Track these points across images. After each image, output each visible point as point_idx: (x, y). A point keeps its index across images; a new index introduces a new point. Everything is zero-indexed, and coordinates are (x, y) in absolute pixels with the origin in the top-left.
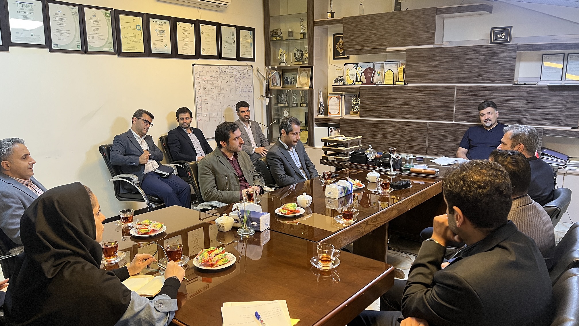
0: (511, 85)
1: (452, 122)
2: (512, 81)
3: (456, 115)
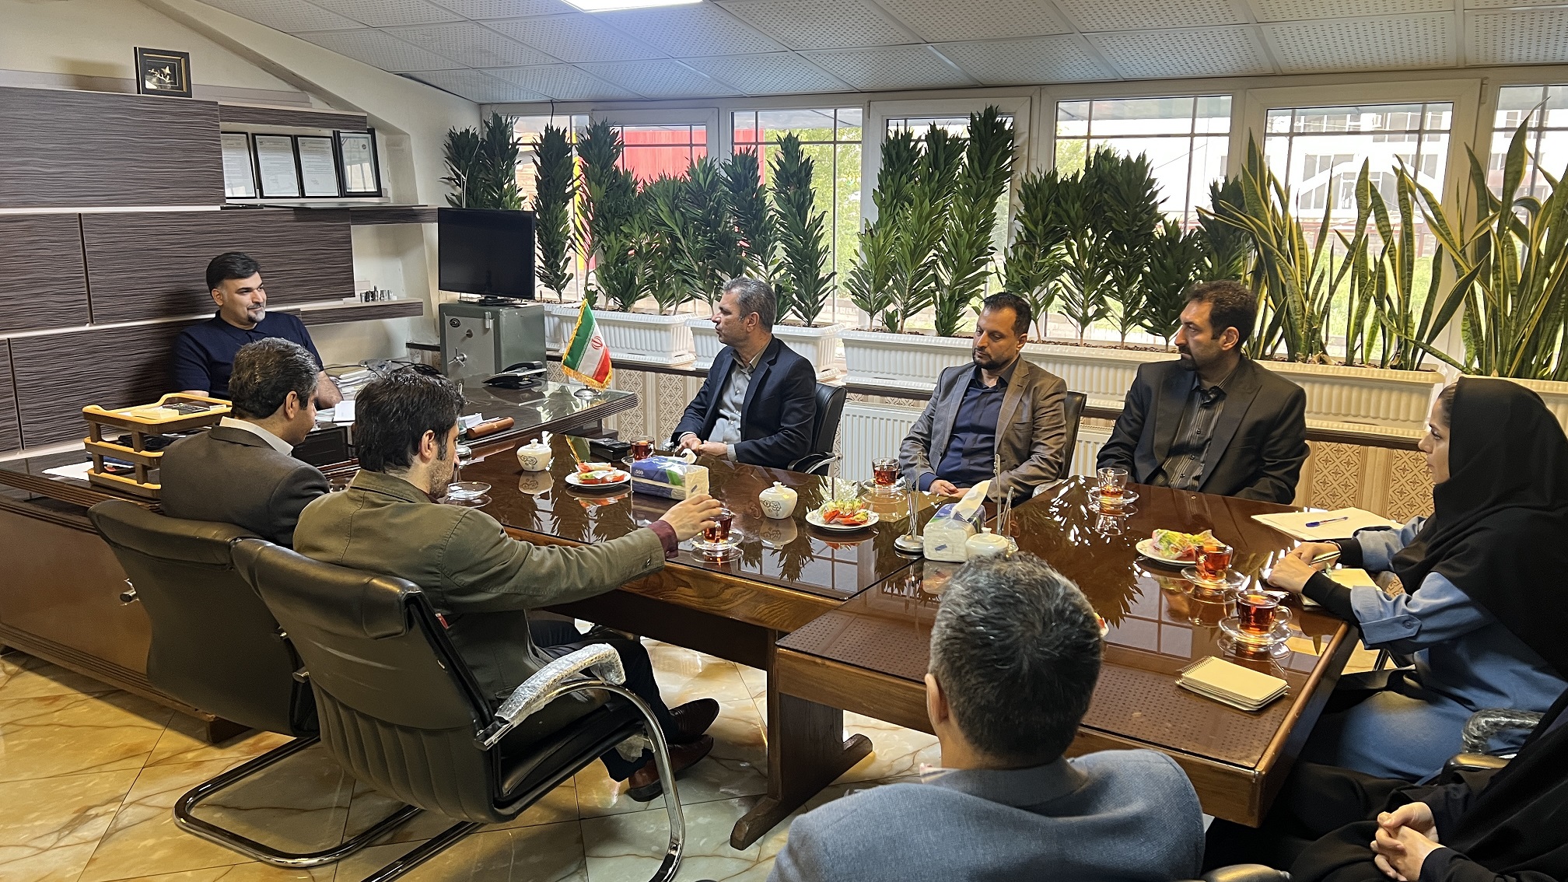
0: (217, 208)
1: (87, 327)
2: (222, 198)
3: (95, 303)
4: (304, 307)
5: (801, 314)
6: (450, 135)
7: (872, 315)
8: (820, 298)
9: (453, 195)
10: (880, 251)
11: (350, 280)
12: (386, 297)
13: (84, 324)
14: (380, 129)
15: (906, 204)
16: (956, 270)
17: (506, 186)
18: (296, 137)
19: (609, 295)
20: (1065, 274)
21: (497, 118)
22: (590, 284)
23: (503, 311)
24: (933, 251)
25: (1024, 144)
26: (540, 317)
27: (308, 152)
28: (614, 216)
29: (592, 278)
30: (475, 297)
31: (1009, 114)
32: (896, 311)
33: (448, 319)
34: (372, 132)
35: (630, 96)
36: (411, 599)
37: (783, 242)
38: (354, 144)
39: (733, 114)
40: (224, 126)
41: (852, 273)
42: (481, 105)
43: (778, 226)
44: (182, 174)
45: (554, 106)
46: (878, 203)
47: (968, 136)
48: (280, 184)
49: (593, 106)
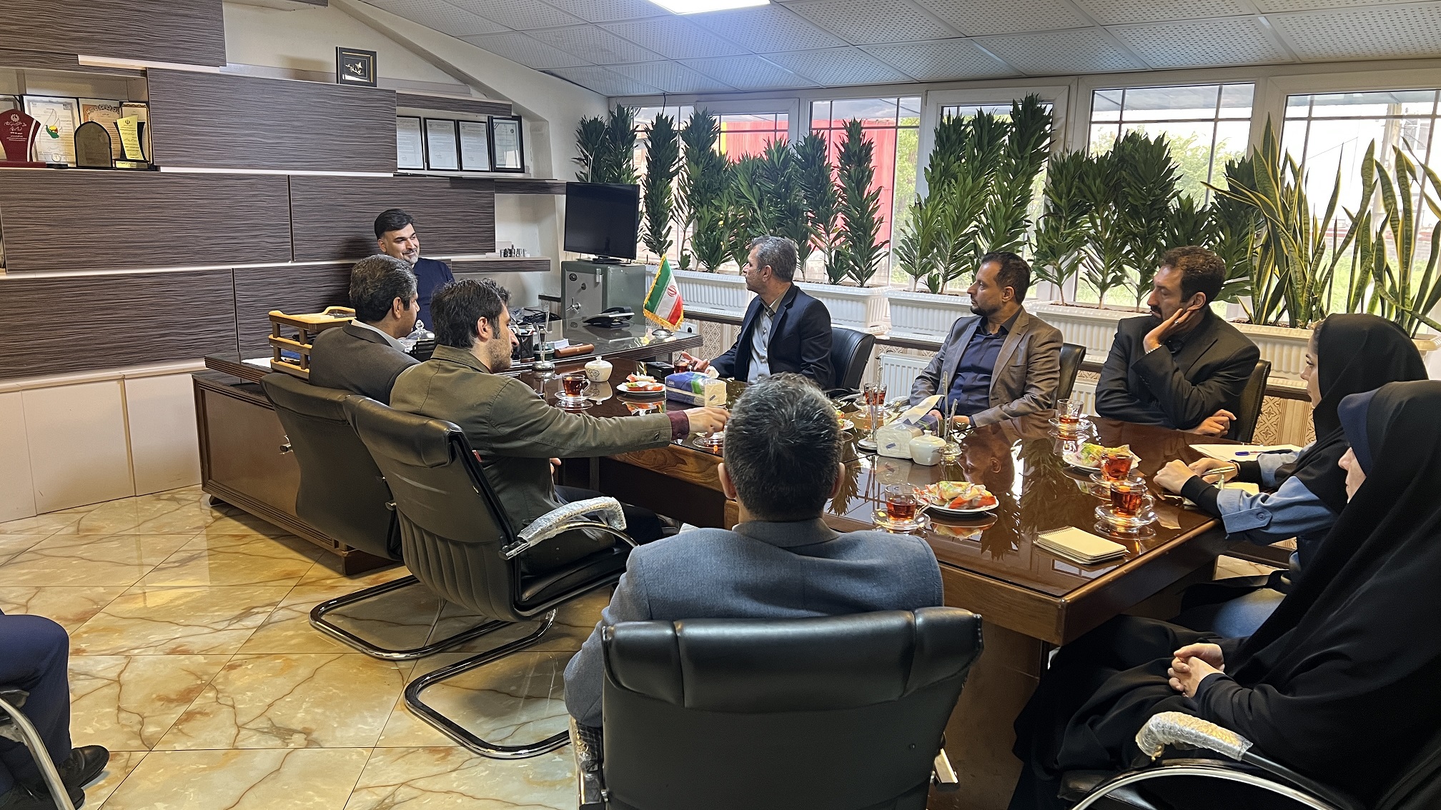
0: (391, 175)
1: (290, 264)
2: (394, 168)
3: (296, 245)
4: (454, 258)
5: (854, 275)
6: (582, 122)
7: (917, 277)
8: (874, 262)
9: (581, 172)
10: (927, 222)
11: (492, 238)
12: (522, 255)
13: (287, 261)
14: (525, 117)
15: (953, 181)
16: (993, 240)
17: (624, 167)
18: (458, 121)
19: (700, 259)
20: (1089, 245)
21: (620, 109)
22: (686, 250)
23: (611, 268)
24: (975, 223)
25: (1061, 127)
26: (641, 275)
27: (466, 134)
28: (707, 191)
29: (688, 245)
30: (593, 257)
31: (1049, 102)
32: (938, 275)
33: (567, 274)
34: (519, 118)
35: (726, 88)
36: (454, 436)
37: (844, 213)
38: (505, 130)
39: (811, 104)
40: (400, 110)
41: (903, 241)
42: (609, 97)
43: (840, 200)
44: (365, 147)
45: (666, 98)
46: (928, 179)
47: (1010, 120)
48: (444, 160)
49: (697, 98)
